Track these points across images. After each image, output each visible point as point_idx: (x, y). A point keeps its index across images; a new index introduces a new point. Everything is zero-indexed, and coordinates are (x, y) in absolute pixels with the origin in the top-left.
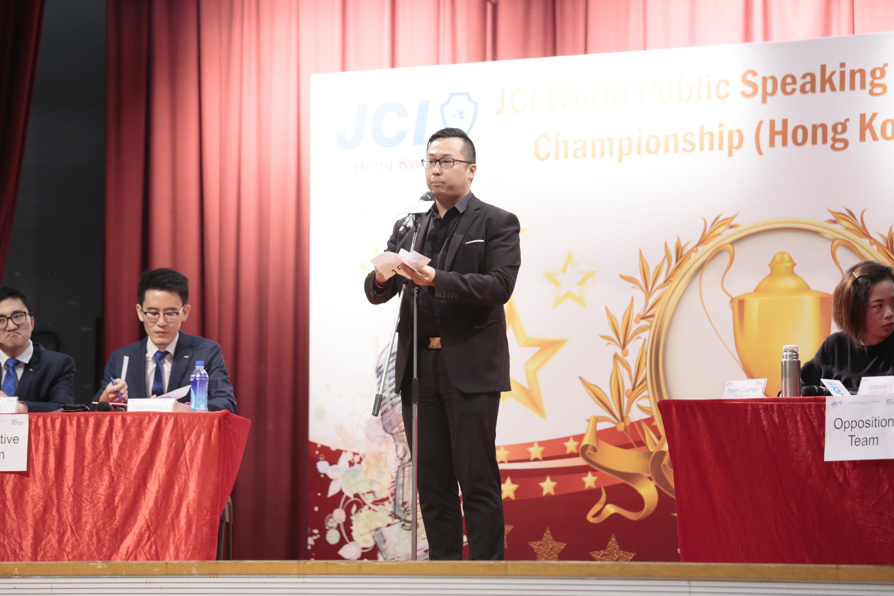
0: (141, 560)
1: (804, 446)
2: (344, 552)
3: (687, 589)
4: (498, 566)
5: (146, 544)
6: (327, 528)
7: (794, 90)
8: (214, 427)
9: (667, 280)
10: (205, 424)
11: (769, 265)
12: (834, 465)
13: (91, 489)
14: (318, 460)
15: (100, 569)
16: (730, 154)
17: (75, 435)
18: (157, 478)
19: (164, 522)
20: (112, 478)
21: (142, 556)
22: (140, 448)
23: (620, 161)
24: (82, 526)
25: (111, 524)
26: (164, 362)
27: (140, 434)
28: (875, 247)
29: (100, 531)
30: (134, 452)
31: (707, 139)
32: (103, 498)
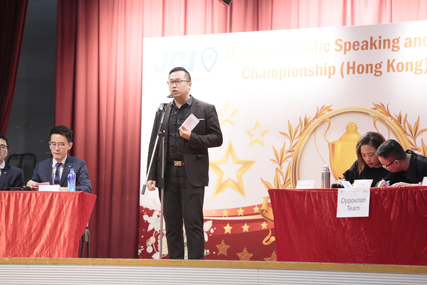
0: (43, 258)
1: (328, 211)
2: (154, 256)
3: (257, 273)
4: (177, 262)
5: (45, 251)
6: (147, 245)
7: (358, 48)
8: (77, 198)
9: (300, 135)
10: (73, 197)
11: (346, 128)
12: (341, 219)
13: (21, 225)
14: (144, 214)
15: (7, 261)
16: (329, 77)
17: (14, 201)
18: (51, 221)
19: (53, 241)
20: (30, 221)
21: (43, 256)
22: (43, 207)
23: (280, 80)
24: (16, 242)
25: (30, 241)
26: (60, 168)
27: (43, 201)
28: (393, 121)
29: (25, 244)
30: (41, 209)
31: (319, 70)
32: (26, 230)
